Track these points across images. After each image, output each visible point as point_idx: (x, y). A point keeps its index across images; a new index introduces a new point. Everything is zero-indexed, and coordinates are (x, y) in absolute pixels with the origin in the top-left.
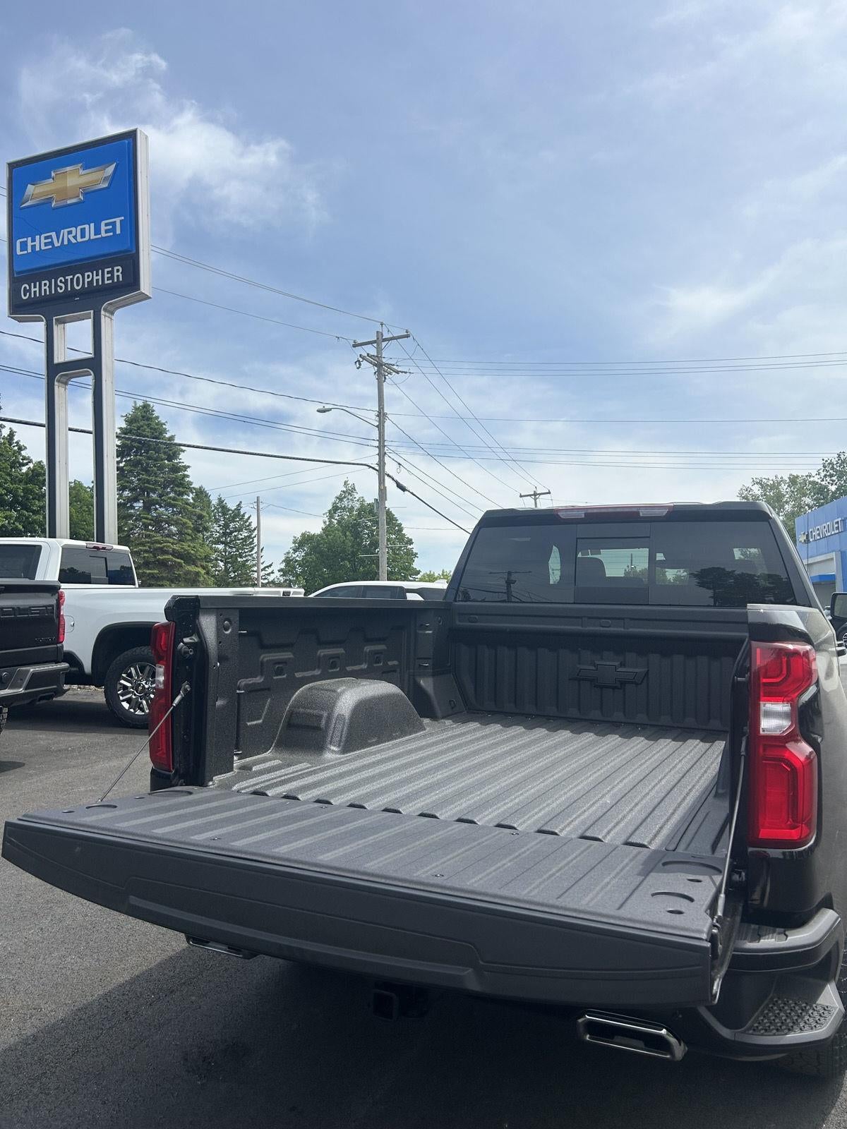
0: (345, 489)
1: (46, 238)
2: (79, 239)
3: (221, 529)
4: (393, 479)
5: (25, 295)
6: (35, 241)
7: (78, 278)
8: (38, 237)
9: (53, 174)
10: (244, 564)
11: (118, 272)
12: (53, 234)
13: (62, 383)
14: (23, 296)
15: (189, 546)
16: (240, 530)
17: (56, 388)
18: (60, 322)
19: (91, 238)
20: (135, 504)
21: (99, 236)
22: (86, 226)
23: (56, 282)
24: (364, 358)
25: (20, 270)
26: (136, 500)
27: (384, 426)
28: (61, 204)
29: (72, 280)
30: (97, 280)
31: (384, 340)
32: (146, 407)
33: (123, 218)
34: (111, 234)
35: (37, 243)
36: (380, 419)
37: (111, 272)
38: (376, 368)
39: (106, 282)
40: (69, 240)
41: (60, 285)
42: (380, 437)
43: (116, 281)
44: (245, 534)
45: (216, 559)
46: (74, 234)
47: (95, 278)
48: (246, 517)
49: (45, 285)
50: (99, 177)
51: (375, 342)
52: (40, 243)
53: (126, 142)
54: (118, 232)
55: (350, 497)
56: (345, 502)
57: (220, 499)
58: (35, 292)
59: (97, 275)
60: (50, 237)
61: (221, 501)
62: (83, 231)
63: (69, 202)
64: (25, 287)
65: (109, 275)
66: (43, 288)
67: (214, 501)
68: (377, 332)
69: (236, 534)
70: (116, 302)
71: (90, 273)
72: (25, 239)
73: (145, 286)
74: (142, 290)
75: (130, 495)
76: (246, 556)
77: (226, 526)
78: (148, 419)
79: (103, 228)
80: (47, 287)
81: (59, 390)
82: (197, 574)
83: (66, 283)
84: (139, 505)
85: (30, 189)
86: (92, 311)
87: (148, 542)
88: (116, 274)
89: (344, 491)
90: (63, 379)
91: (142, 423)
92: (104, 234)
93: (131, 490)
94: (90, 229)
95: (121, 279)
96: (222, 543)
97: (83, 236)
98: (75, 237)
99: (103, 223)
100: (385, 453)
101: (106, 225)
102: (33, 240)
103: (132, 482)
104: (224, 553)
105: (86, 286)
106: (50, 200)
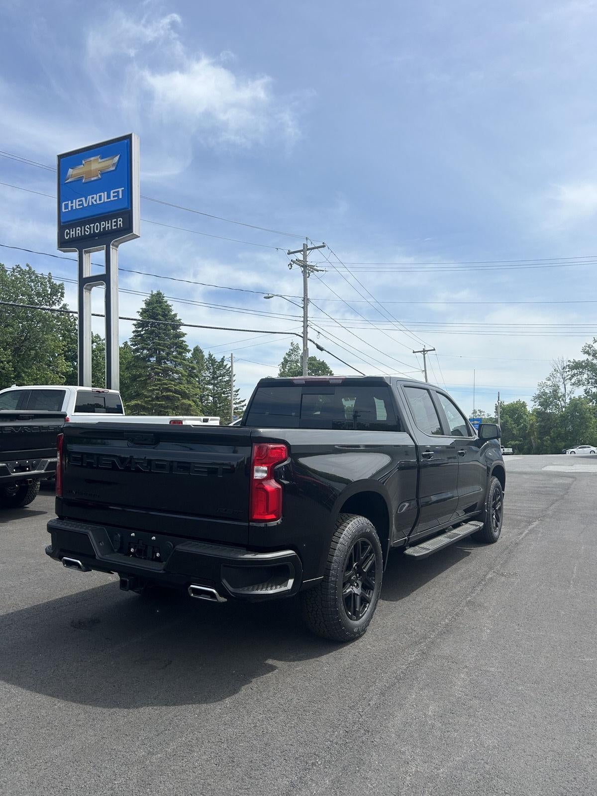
0: (292, 348)
1: (79, 201)
2: (98, 202)
3: (211, 375)
4: (314, 343)
5: (67, 237)
6: (73, 203)
7: (97, 225)
8: (74, 201)
9: (83, 162)
10: (226, 398)
11: (120, 222)
12: (83, 199)
13: (88, 289)
14: (66, 237)
15: (185, 387)
16: (223, 375)
17: (84, 293)
18: (86, 252)
19: (105, 201)
20: (151, 359)
21: (110, 200)
22: (102, 194)
23: (84, 228)
24: (294, 262)
25: (64, 221)
26: (152, 356)
27: (307, 307)
28: (88, 180)
29: (94, 227)
30: (108, 227)
31: (308, 249)
32: (159, 294)
33: (123, 188)
34: (116, 198)
35: (74, 204)
36: (304, 303)
37: (116, 222)
38: (302, 269)
39: (113, 228)
40: (92, 202)
41: (88, 230)
42: (304, 315)
43: (119, 227)
44: (227, 378)
45: (208, 395)
46: (95, 199)
47: (107, 225)
48: (228, 367)
49: (78, 230)
50: (110, 163)
51: (302, 251)
52: (75, 204)
53: (126, 141)
54: (121, 197)
55: (296, 353)
56: (293, 357)
57: (210, 355)
58: (73, 234)
59: (108, 224)
60: (82, 201)
61: (210, 356)
62: (100, 196)
63: (93, 179)
64: (67, 232)
65: (115, 224)
66: (77, 232)
67: (206, 356)
68: (304, 244)
69: (221, 378)
70: (119, 240)
71: (104, 223)
72: (67, 202)
73: (135, 231)
74: (134, 232)
75: (148, 353)
76: (227, 394)
77: (214, 373)
78: (160, 302)
79: (112, 195)
80: (79, 231)
81: (85, 294)
82: (190, 405)
83: (90, 229)
84: (153, 359)
85: (70, 171)
86: (105, 246)
87: (159, 384)
88: (119, 223)
89: (291, 350)
90: (89, 287)
91: (155, 305)
92: (112, 199)
93: (148, 350)
94: (104, 195)
95: (122, 226)
96: (212, 384)
97: (100, 200)
98: (96, 201)
99: (112, 192)
100: (308, 325)
101: (114, 193)
102: (72, 203)
103: (148, 344)
104: (213, 391)
105: (102, 230)
106: (81, 179)
